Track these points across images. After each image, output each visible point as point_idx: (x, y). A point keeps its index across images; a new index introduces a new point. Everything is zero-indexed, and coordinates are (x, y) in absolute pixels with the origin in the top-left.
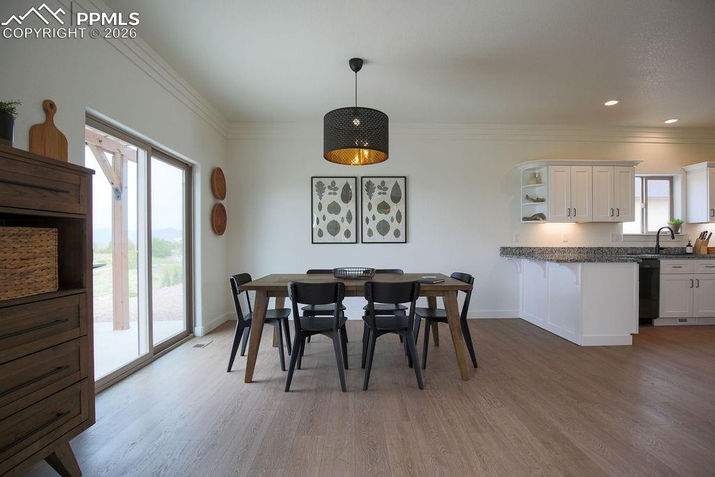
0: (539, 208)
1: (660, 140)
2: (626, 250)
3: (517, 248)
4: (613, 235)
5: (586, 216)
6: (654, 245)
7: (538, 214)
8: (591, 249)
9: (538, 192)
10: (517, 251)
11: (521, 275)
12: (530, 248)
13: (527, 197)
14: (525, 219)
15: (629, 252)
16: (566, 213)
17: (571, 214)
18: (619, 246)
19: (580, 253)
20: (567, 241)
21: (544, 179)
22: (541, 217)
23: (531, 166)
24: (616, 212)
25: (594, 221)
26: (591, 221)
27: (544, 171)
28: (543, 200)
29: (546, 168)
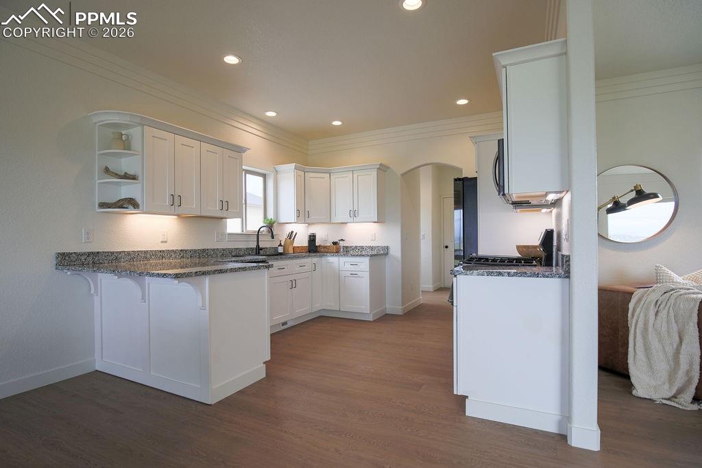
0: (127, 190)
1: (258, 133)
2: (230, 251)
3: (89, 254)
4: (217, 233)
5: (192, 208)
6: (254, 245)
7: (126, 199)
8: (195, 251)
9: (126, 164)
10: (90, 259)
11: (97, 299)
12: (113, 253)
13: (107, 170)
14: (103, 205)
15: (233, 254)
16: (168, 202)
17: (175, 204)
18: (224, 247)
19: (183, 257)
20: (166, 242)
21: (136, 144)
22: (131, 203)
23: (115, 119)
24: (225, 205)
25: (203, 214)
26: (199, 214)
27: (135, 132)
28: (134, 178)
29: (139, 128)
